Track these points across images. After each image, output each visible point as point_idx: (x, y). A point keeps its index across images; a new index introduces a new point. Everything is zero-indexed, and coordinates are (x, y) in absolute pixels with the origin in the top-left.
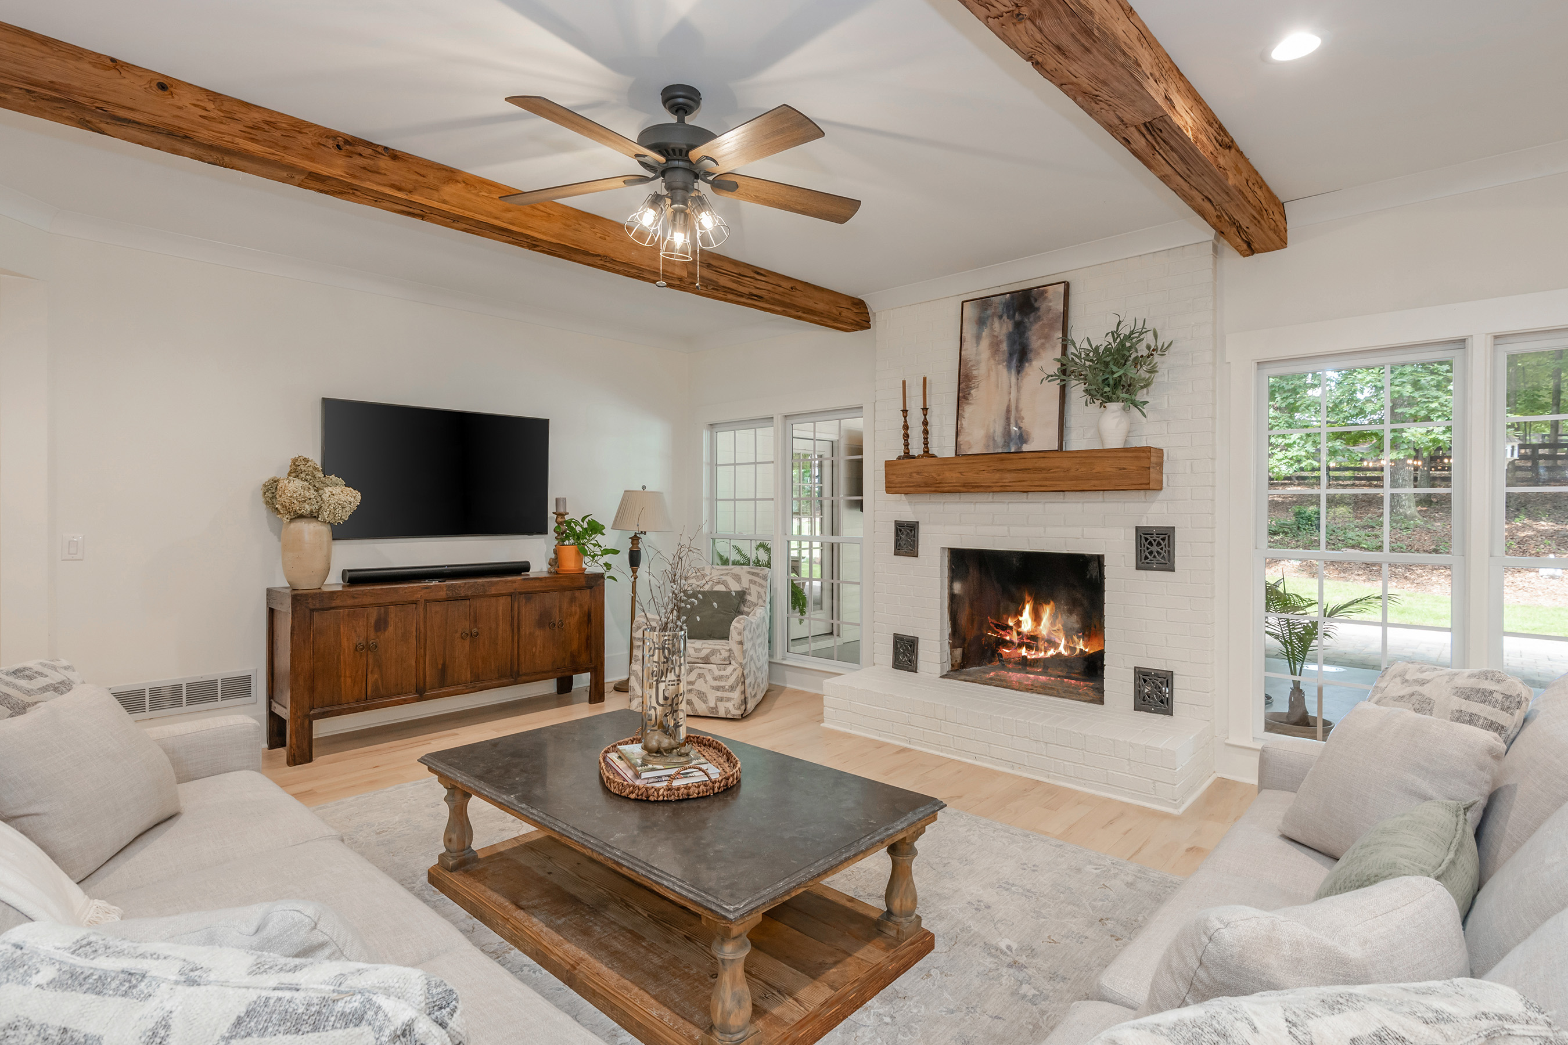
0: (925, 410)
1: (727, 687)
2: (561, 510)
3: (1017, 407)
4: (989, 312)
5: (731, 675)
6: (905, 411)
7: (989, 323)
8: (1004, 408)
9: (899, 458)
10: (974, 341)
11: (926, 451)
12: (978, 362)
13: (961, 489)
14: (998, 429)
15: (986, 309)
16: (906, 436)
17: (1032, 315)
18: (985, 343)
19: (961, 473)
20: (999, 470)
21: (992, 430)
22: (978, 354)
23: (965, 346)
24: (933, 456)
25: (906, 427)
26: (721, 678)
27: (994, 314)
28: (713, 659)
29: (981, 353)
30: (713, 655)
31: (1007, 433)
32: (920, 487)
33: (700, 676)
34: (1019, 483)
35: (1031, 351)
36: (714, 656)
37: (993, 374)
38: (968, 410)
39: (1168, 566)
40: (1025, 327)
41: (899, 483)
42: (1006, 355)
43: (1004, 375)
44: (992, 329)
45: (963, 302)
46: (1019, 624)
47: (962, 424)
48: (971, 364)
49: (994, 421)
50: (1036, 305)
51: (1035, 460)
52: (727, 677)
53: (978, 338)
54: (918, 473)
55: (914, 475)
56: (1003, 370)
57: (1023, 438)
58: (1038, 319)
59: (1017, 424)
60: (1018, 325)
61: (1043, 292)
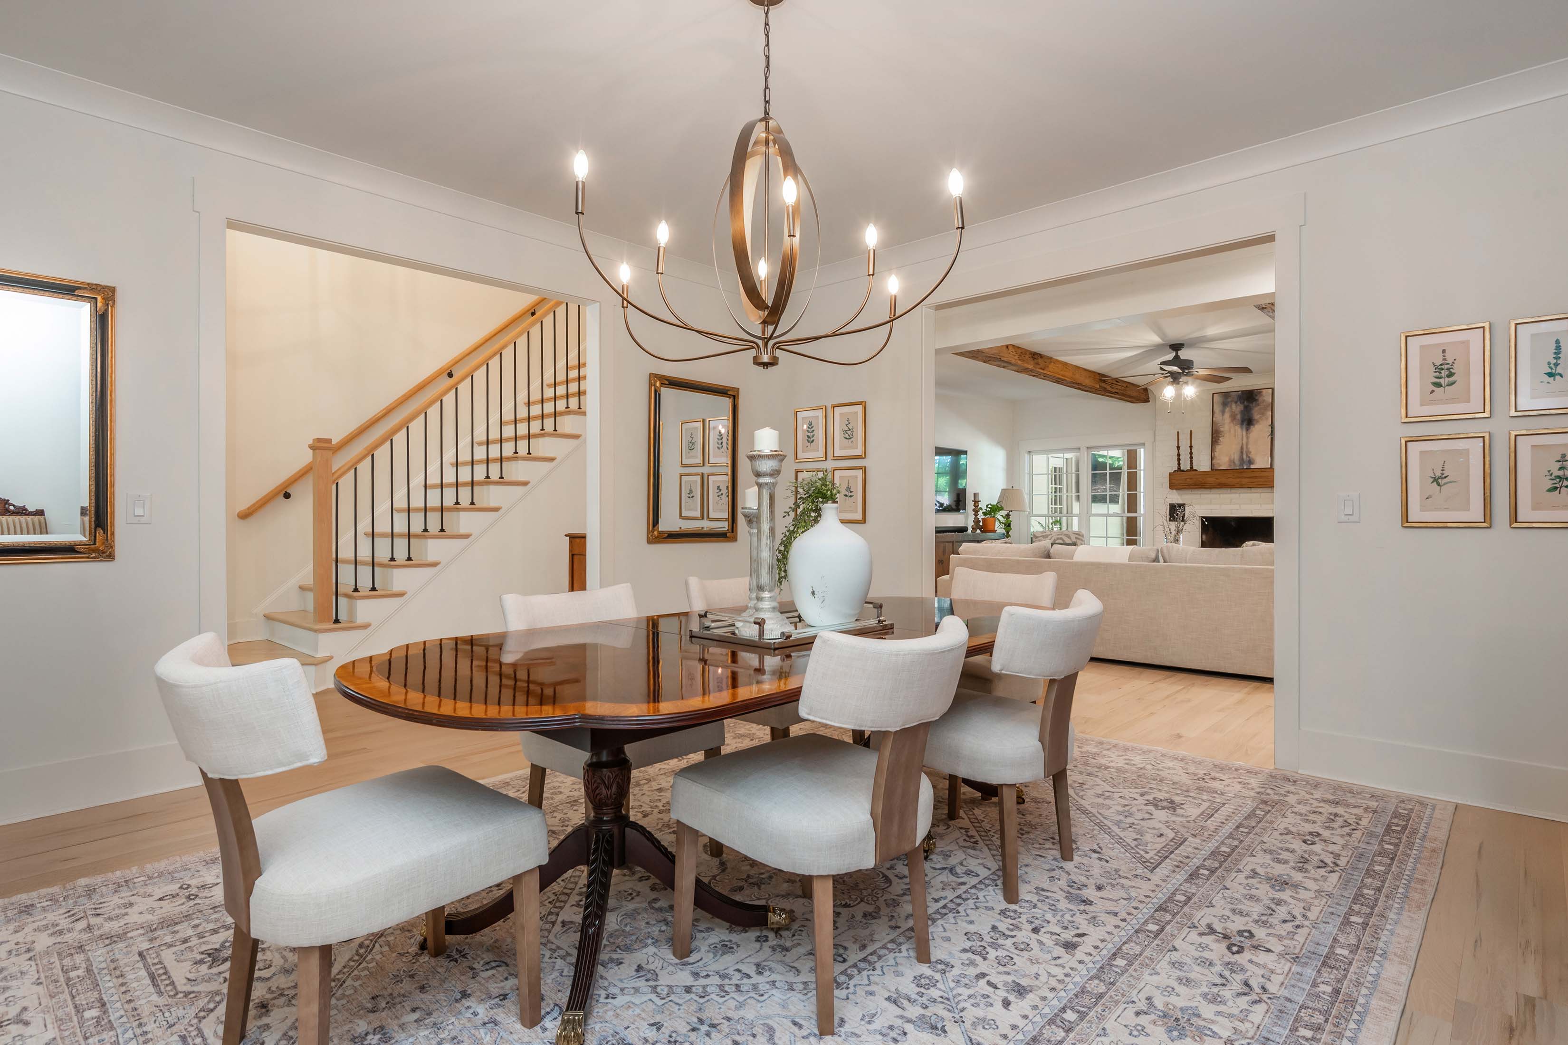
0: (1191, 447)
2: (977, 500)
3: (1247, 448)
4: (1229, 400)
6: (1178, 447)
7: (1229, 405)
8: (1240, 447)
9: (1175, 471)
10: (1221, 413)
11: (1192, 467)
12: (1224, 424)
13: (1217, 486)
14: (1236, 457)
15: (1228, 398)
16: (1179, 460)
17: (1254, 403)
18: (1227, 415)
19: (1217, 479)
20: (1238, 477)
21: (1233, 458)
22: (1223, 420)
23: (1215, 415)
24: (1196, 470)
25: (1179, 455)
27: (1231, 401)
29: (1225, 419)
31: (1242, 459)
32: (1191, 485)
34: (1251, 484)
35: (1254, 420)
37: (1232, 432)
38: (1218, 448)
40: (1250, 409)
42: (1240, 422)
43: (1239, 430)
44: (1231, 409)
45: (1213, 395)
47: (1214, 455)
48: (1219, 425)
49: (1234, 454)
50: (1257, 398)
51: (1258, 473)
53: (1223, 412)
54: (1190, 479)
55: (1188, 480)
56: (1238, 428)
57: (1250, 462)
58: (1258, 405)
59: (1247, 455)
60: (1246, 407)
61: (1261, 392)
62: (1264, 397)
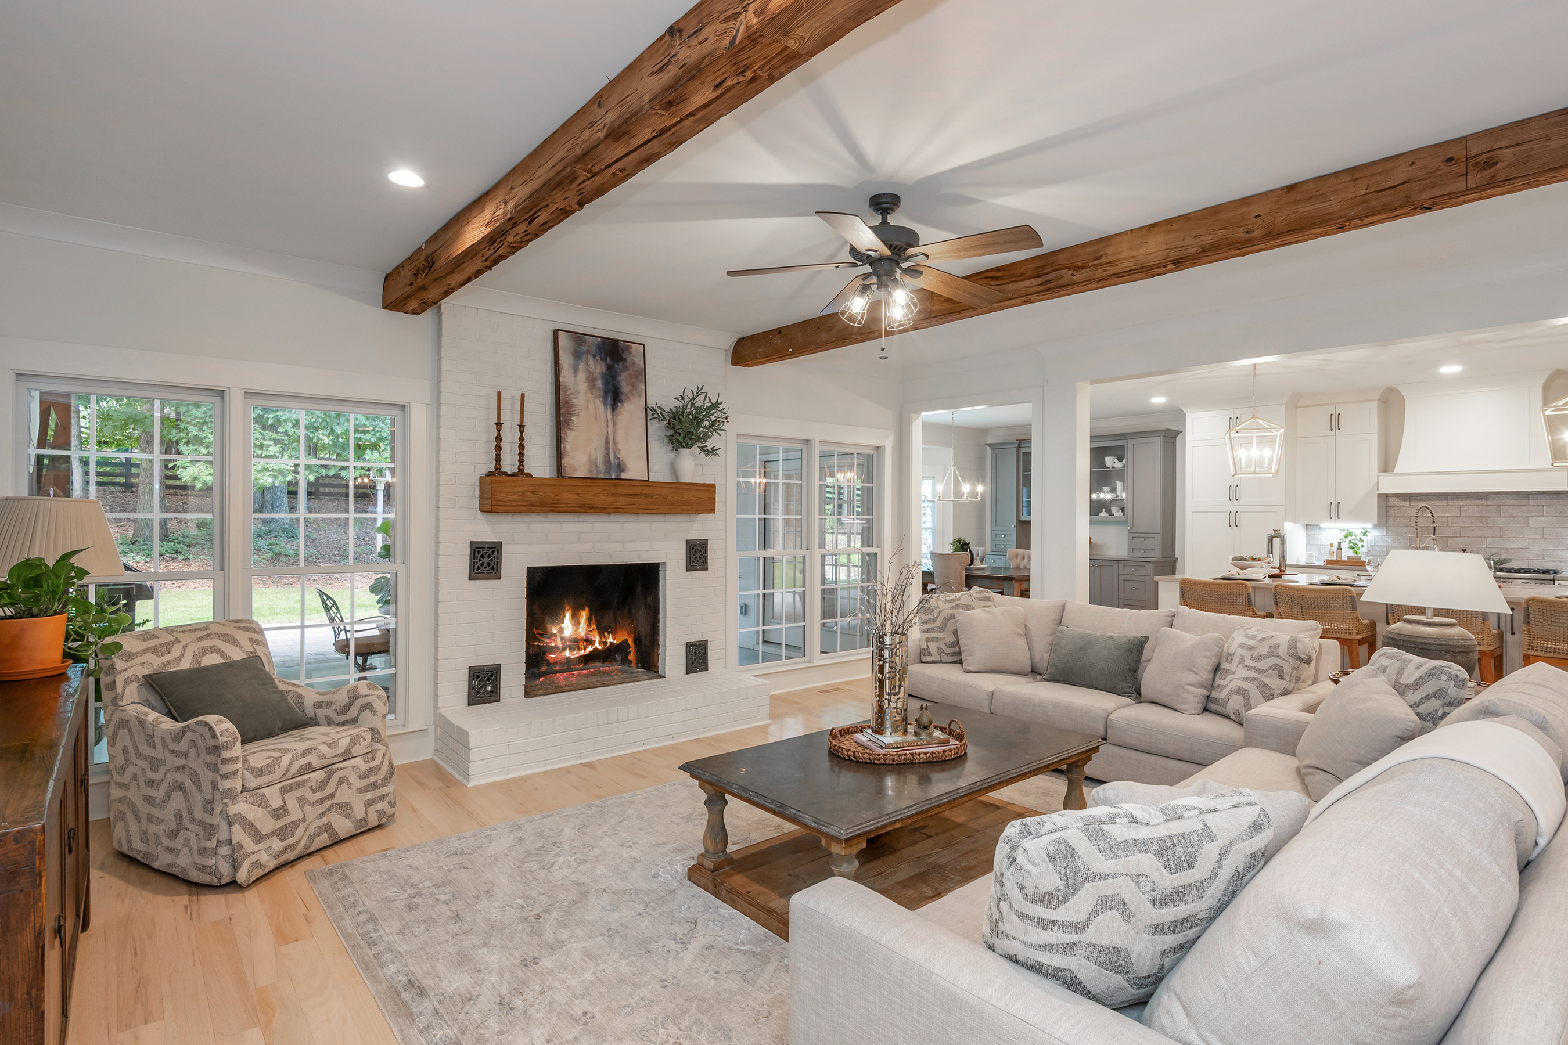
0: (522, 427)
1: (379, 782)
3: (614, 440)
4: (584, 348)
5: (382, 763)
6: (499, 424)
7: (584, 358)
8: (603, 440)
10: (572, 371)
11: (521, 469)
12: (577, 392)
13: (578, 509)
14: (599, 457)
15: (581, 345)
16: (498, 448)
17: (621, 363)
18: (582, 376)
19: (578, 494)
20: (613, 494)
21: (594, 457)
22: (576, 384)
23: (560, 369)
24: (529, 475)
25: (499, 439)
26: (371, 771)
27: (588, 352)
28: (355, 751)
29: (578, 385)
30: (355, 744)
31: (607, 461)
32: (534, 506)
33: (342, 781)
35: (622, 393)
36: (358, 745)
37: (591, 406)
38: (571, 437)
39: (704, 566)
40: (616, 372)
41: (509, 501)
42: (602, 393)
43: (601, 409)
44: (587, 365)
45: (556, 330)
46: (561, 630)
47: (565, 447)
48: (569, 392)
49: (596, 450)
50: (624, 356)
51: (642, 488)
52: (378, 768)
53: (575, 370)
54: (533, 492)
55: (529, 493)
56: (599, 402)
57: (621, 467)
58: (626, 368)
59: (615, 455)
60: (610, 368)
61: (629, 347)
62: (634, 356)
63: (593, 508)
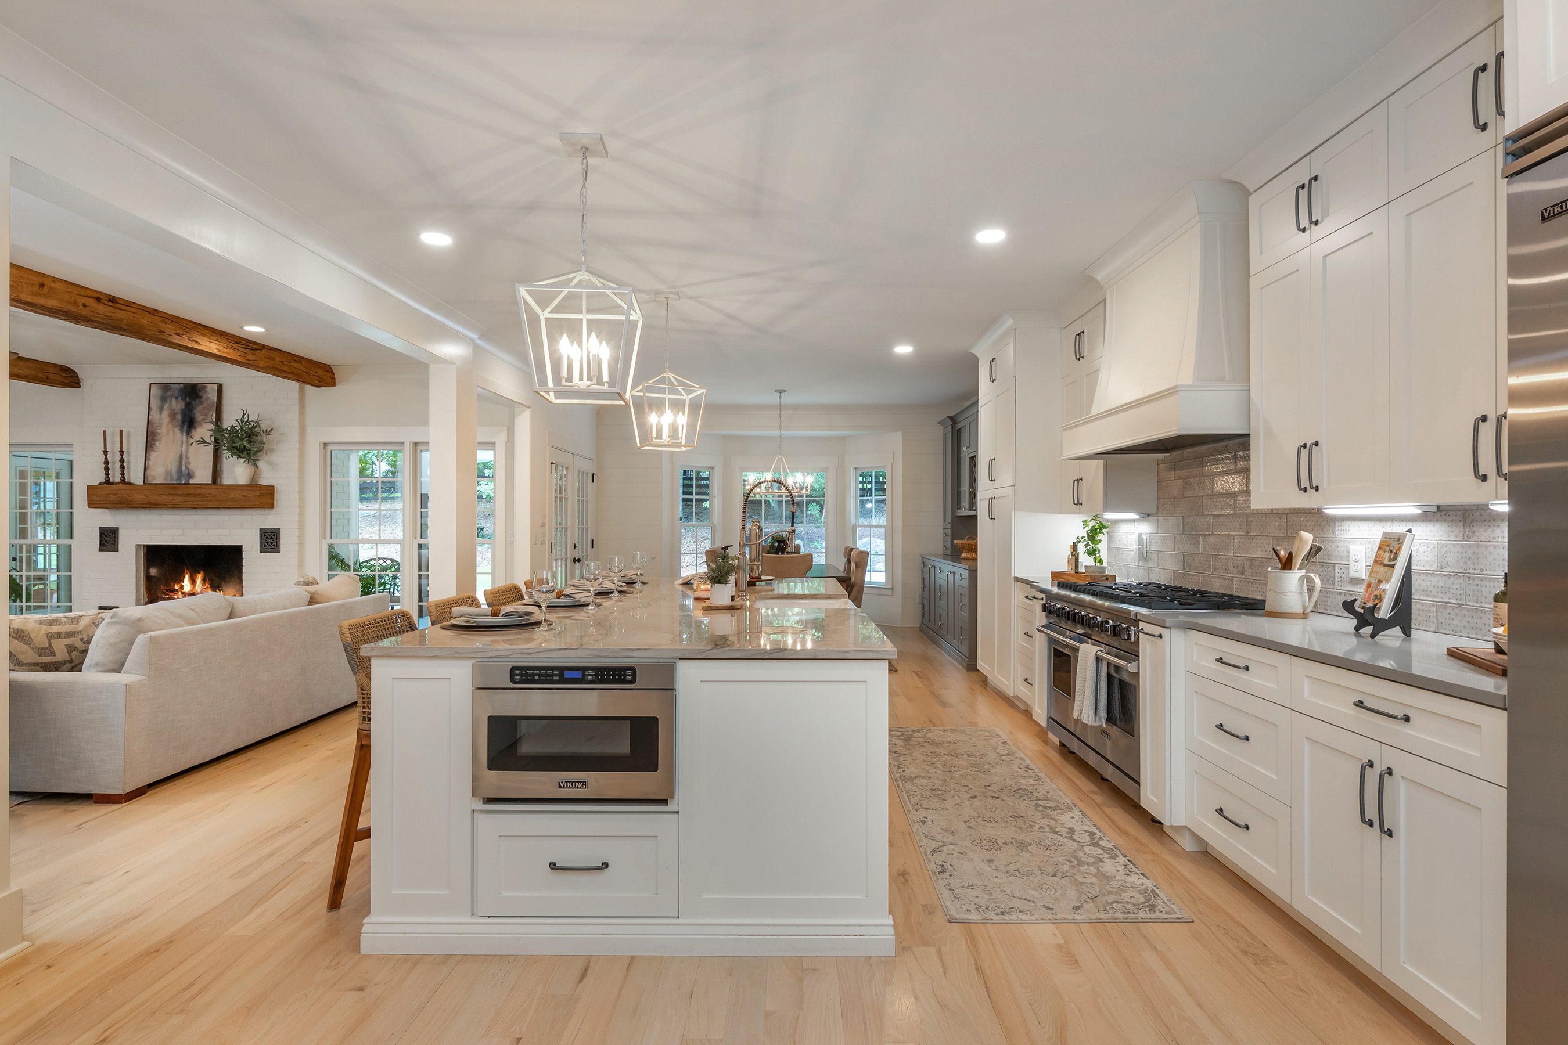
0: (122, 452)
3: (186, 456)
4: (169, 394)
7: (168, 400)
8: (178, 455)
9: (101, 484)
10: (158, 410)
11: (123, 480)
12: (161, 425)
13: (145, 506)
14: (174, 468)
15: (167, 391)
16: (107, 469)
17: (197, 401)
18: (166, 413)
19: (146, 496)
20: (172, 495)
21: (169, 469)
22: (161, 419)
23: (152, 413)
24: (127, 483)
27: (172, 396)
29: (163, 419)
31: (180, 471)
34: (185, 503)
35: (196, 422)
37: (171, 433)
38: (153, 456)
39: (278, 549)
40: (193, 407)
41: (99, 501)
42: (180, 423)
43: (179, 436)
44: (171, 405)
45: (151, 384)
46: (182, 587)
47: (148, 464)
48: (156, 425)
49: (171, 463)
50: (200, 394)
51: (195, 489)
53: (161, 409)
54: (114, 495)
55: (111, 496)
56: (177, 431)
57: (190, 475)
58: (201, 403)
59: (186, 466)
60: (188, 405)
61: (205, 388)
62: (209, 394)
63: (157, 504)
